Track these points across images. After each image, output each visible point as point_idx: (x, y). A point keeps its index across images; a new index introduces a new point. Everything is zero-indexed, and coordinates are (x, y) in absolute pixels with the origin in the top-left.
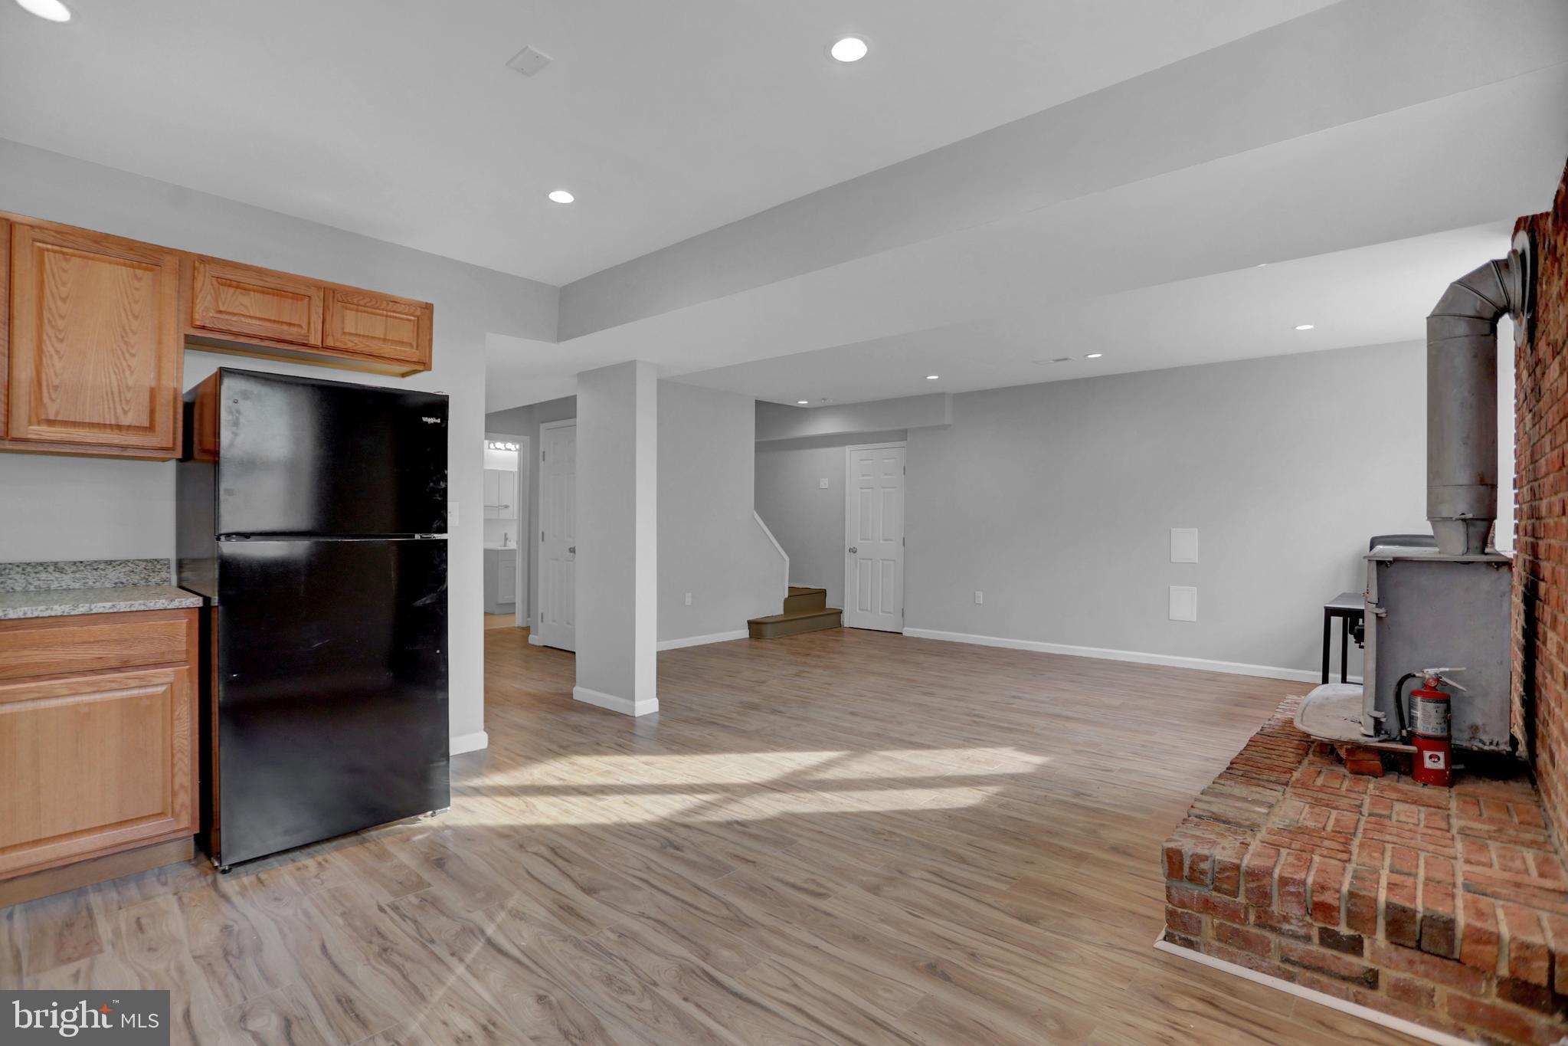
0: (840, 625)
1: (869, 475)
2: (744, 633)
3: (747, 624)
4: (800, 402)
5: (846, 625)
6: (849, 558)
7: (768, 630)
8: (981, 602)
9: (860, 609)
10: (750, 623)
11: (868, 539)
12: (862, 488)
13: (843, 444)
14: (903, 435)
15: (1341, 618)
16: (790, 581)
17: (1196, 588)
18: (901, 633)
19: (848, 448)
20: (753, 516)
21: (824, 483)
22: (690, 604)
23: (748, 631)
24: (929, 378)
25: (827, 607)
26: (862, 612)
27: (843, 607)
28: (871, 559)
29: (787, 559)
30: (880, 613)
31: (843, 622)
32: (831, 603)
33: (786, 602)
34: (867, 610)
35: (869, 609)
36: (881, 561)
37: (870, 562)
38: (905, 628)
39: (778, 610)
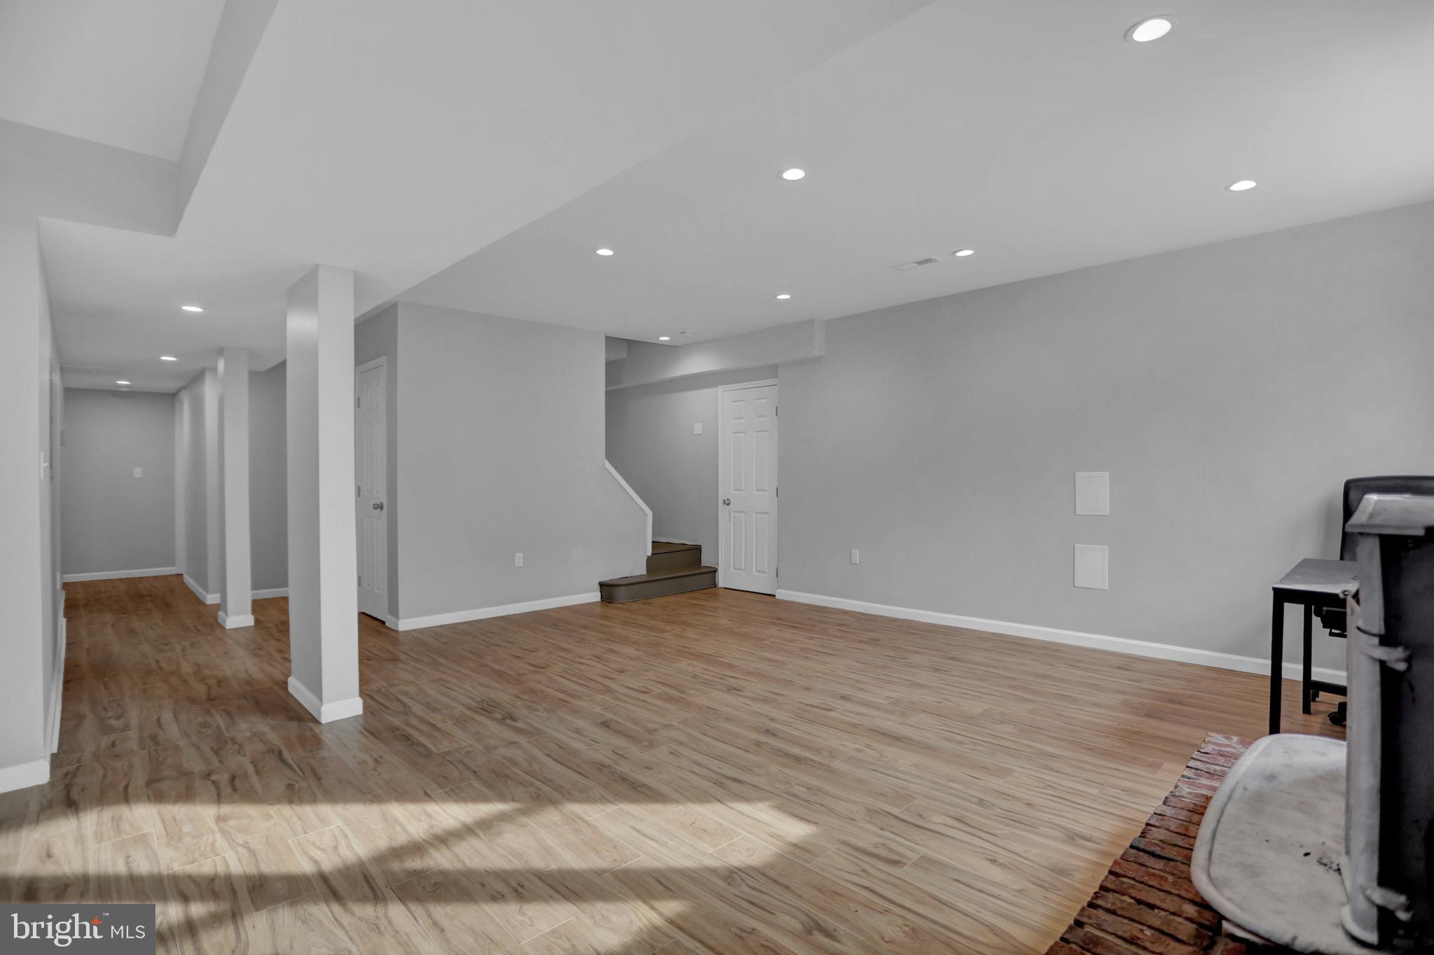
0: (715, 586)
1: (741, 418)
2: (595, 596)
3: (598, 588)
4: (661, 338)
5: (721, 584)
6: (722, 511)
7: (621, 593)
8: (858, 562)
9: (735, 568)
10: (603, 586)
11: (742, 490)
12: (734, 433)
13: (715, 385)
14: (772, 370)
15: (1302, 607)
16: (654, 535)
17: (1107, 547)
18: (774, 596)
19: (720, 389)
20: (605, 466)
21: (698, 428)
22: (521, 565)
23: (600, 594)
24: (779, 297)
25: (702, 564)
26: (738, 571)
27: (718, 565)
28: (745, 512)
29: (649, 513)
30: (754, 573)
31: (718, 581)
32: (706, 560)
33: (649, 559)
34: (742, 569)
35: (743, 567)
36: (754, 514)
37: (743, 515)
38: (778, 591)
39: (640, 570)
